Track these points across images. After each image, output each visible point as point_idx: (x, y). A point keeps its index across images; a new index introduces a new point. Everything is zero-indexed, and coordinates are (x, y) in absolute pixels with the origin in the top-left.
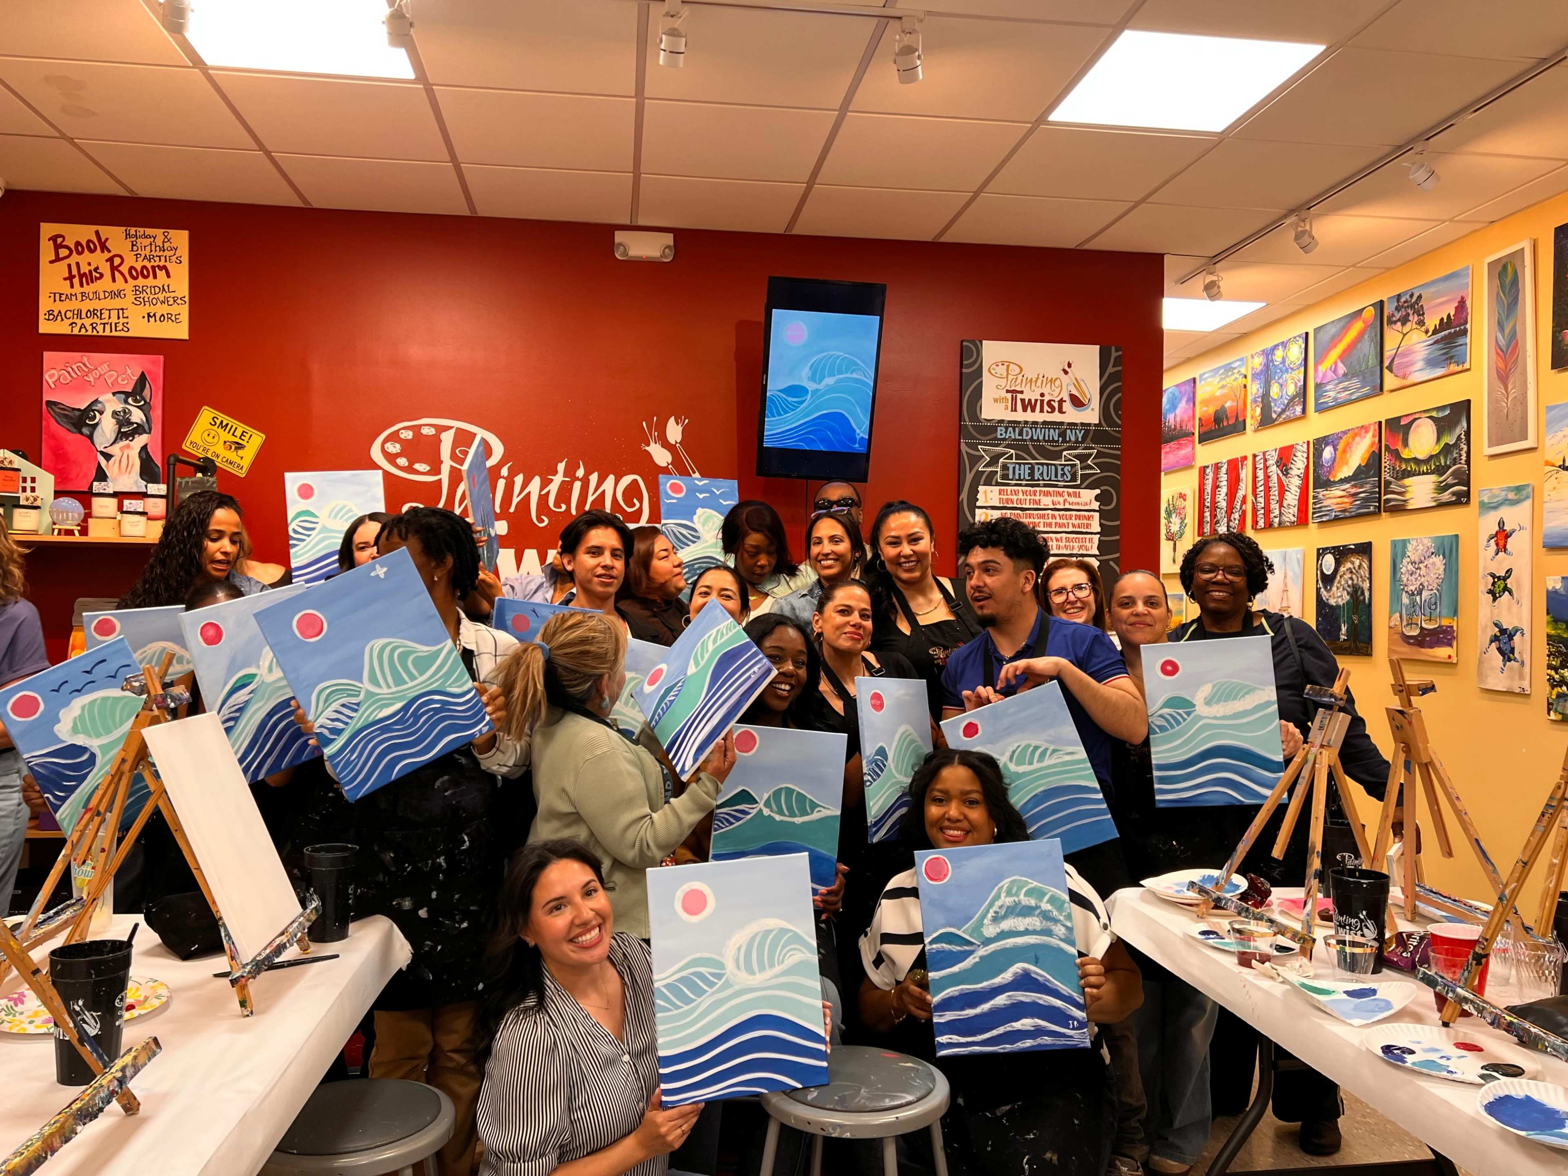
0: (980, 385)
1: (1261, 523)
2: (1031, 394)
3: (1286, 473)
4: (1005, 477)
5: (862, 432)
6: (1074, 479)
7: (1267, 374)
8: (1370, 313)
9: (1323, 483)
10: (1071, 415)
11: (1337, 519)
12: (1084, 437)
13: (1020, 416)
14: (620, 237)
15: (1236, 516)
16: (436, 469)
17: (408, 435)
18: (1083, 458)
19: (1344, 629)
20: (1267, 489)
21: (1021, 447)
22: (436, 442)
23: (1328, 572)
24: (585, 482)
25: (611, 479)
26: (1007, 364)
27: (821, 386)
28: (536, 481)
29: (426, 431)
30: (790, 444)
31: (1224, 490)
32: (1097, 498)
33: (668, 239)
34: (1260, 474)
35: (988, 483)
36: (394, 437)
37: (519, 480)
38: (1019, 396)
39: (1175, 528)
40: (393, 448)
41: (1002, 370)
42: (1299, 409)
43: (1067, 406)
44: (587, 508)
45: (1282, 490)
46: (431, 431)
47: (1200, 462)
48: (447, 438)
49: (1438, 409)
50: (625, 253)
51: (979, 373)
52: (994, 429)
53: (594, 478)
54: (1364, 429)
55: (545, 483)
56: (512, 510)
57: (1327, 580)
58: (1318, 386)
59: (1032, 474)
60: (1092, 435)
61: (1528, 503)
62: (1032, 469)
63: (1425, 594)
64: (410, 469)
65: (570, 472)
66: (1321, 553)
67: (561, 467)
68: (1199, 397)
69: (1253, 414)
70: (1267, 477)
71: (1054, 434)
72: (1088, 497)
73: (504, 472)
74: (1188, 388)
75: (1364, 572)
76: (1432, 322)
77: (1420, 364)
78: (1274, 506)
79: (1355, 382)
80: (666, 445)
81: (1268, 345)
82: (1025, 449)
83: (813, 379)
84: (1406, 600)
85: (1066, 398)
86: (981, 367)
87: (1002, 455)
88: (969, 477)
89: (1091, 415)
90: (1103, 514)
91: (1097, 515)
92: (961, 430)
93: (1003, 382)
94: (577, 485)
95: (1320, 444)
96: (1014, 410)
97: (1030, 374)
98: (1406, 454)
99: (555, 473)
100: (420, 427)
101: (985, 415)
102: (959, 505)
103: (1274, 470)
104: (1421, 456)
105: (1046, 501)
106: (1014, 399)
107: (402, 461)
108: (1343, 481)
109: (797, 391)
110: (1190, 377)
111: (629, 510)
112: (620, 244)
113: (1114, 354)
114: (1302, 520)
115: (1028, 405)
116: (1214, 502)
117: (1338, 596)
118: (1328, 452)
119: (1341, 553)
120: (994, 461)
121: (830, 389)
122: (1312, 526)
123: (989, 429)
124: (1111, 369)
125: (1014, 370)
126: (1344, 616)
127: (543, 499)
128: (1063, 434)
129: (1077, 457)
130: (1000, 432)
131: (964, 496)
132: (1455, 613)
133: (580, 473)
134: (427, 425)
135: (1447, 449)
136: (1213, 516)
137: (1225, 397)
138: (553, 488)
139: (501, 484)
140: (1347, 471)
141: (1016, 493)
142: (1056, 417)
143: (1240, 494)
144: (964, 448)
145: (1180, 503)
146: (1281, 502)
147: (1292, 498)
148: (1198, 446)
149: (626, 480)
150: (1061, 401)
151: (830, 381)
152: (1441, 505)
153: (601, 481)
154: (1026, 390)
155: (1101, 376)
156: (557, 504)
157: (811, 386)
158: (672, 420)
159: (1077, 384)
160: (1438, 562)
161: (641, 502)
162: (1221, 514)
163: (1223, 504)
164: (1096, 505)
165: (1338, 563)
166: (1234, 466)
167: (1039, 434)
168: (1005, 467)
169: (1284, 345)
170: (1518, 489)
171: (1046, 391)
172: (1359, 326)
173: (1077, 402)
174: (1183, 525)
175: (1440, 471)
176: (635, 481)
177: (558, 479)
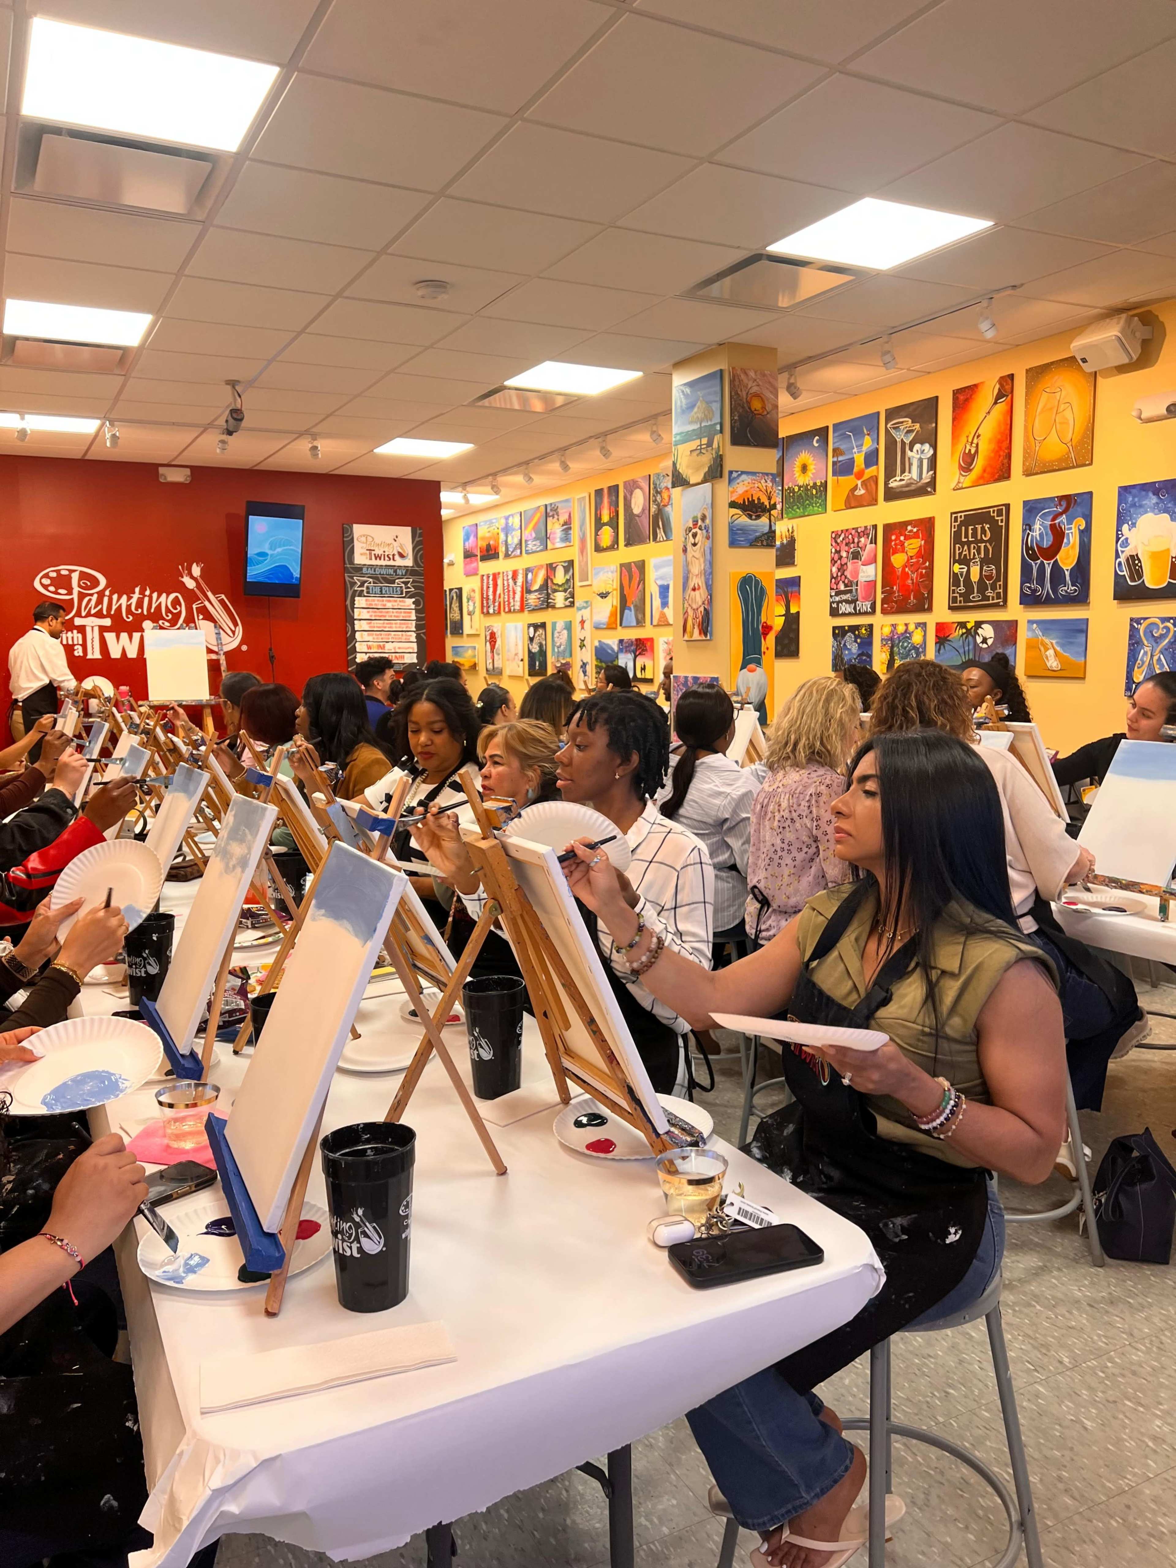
0: (353, 546)
1: (507, 610)
2: (379, 552)
3: (515, 583)
4: (368, 593)
5: (296, 573)
6: (402, 594)
7: (507, 530)
8: (543, 509)
9: (529, 592)
10: (399, 562)
11: (534, 610)
12: (406, 573)
13: (374, 562)
14: (161, 470)
15: (497, 604)
16: (70, 593)
17: (54, 575)
18: (406, 583)
19: (537, 663)
20: (509, 591)
21: (376, 579)
22: (69, 578)
23: (531, 636)
24: (150, 597)
25: (164, 595)
26: (366, 536)
27: (276, 552)
28: (125, 597)
29: (64, 573)
30: (261, 579)
31: (491, 590)
32: (414, 603)
33: (188, 472)
34: (506, 583)
35: (360, 596)
36: (46, 576)
37: (115, 597)
38: (373, 553)
39: (471, 608)
40: (46, 581)
41: (363, 539)
42: (519, 551)
43: (397, 557)
44: (152, 610)
45: (514, 593)
46: (66, 573)
47: (481, 572)
48: (75, 577)
49: (565, 562)
50: (165, 478)
51: (352, 540)
52: (361, 569)
53: (155, 595)
54: (542, 566)
55: (129, 598)
56: (112, 612)
57: (531, 639)
58: (526, 541)
59: (381, 591)
60: (409, 571)
61: (589, 609)
62: (381, 588)
63: (562, 647)
64: (56, 593)
65: (142, 592)
66: (529, 626)
67: (137, 590)
68: (480, 535)
69: (502, 550)
70: (508, 585)
71: (391, 571)
72: (409, 603)
73: (107, 593)
74: (474, 528)
75: (543, 636)
76: (562, 521)
77: (558, 540)
78: (511, 601)
79: (538, 543)
80: (192, 577)
81: (507, 514)
82: (377, 578)
83: (271, 549)
84: (556, 650)
85: (396, 553)
86: (353, 538)
87: (366, 582)
88: (350, 593)
89: (409, 562)
90: (417, 611)
91: (414, 611)
92: (345, 570)
93: (364, 545)
94: (146, 600)
95: (528, 570)
96: (371, 559)
97: (377, 541)
98: (555, 582)
99: (134, 593)
100: (60, 570)
101: (356, 562)
102: (346, 606)
103: (511, 581)
104: (560, 583)
105: (389, 605)
106: (370, 554)
107: (52, 589)
108: (536, 591)
109: (263, 554)
110: (474, 523)
111: (175, 611)
112: (162, 475)
113: (419, 531)
114: (522, 609)
115: (378, 557)
116: (488, 596)
117: (535, 649)
118: (530, 576)
119: (536, 627)
120: (362, 585)
121: (279, 554)
122: (526, 612)
123: (359, 569)
124: (417, 539)
125: (370, 539)
126: (537, 657)
127: (129, 607)
128: (395, 571)
129: (403, 582)
130: (364, 570)
131: (348, 602)
132: (571, 656)
133: (148, 593)
134: (64, 569)
135: (568, 581)
136: (487, 603)
137: (490, 538)
138: (134, 601)
139: (106, 600)
140: (536, 587)
141: (374, 601)
142: (391, 563)
143: (498, 593)
144: (347, 579)
145: (472, 594)
146: (514, 598)
147: (518, 597)
148: (480, 563)
149: (173, 596)
150: (394, 555)
151: (279, 550)
152: (567, 607)
153: (159, 597)
154: (376, 549)
155: (413, 542)
156: (136, 610)
157: (270, 552)
158: (195, 565)
159: (401, 546)
160: (565, 632)
161: (180, 606)
162: (491, 602)
163: (491, 597)
164: (413, 606)
165: (535, 632)
166: (495, 576)
167: (383, 571)
168: (368, 588)
169: (512, 515)
170: (587, 602)
171: (386, 549)
172: (538, 515)
173: (402, 556)
174: (474, 607)
175: (565, 591)
176: (177, 597)
177: (136, 596)
